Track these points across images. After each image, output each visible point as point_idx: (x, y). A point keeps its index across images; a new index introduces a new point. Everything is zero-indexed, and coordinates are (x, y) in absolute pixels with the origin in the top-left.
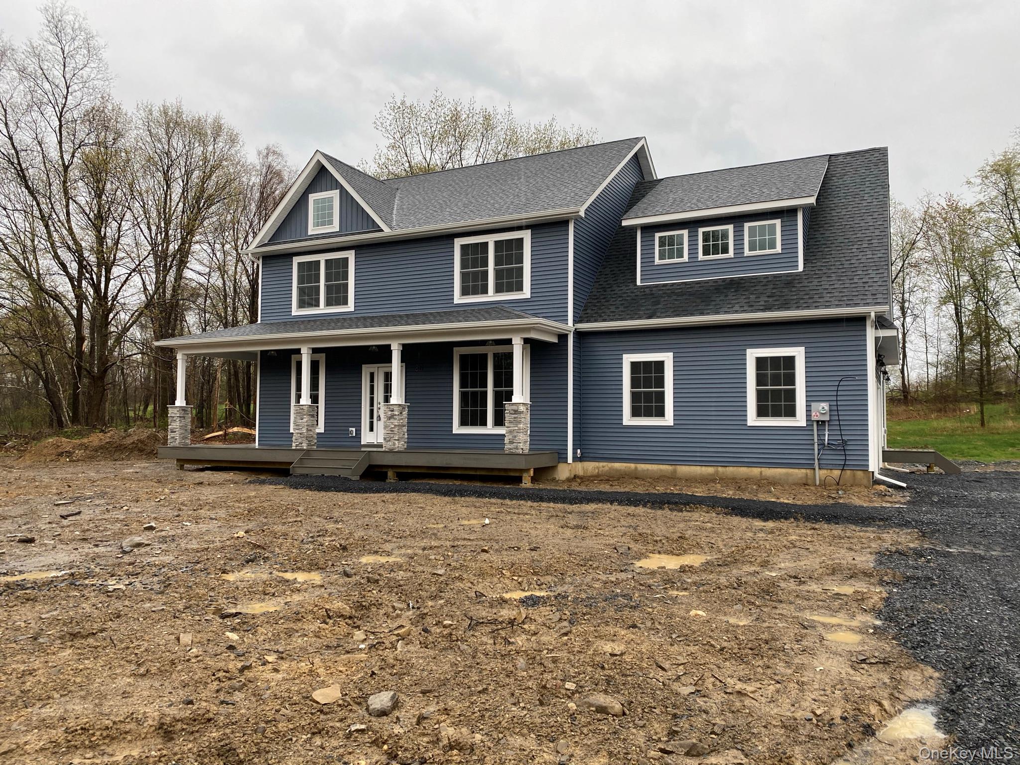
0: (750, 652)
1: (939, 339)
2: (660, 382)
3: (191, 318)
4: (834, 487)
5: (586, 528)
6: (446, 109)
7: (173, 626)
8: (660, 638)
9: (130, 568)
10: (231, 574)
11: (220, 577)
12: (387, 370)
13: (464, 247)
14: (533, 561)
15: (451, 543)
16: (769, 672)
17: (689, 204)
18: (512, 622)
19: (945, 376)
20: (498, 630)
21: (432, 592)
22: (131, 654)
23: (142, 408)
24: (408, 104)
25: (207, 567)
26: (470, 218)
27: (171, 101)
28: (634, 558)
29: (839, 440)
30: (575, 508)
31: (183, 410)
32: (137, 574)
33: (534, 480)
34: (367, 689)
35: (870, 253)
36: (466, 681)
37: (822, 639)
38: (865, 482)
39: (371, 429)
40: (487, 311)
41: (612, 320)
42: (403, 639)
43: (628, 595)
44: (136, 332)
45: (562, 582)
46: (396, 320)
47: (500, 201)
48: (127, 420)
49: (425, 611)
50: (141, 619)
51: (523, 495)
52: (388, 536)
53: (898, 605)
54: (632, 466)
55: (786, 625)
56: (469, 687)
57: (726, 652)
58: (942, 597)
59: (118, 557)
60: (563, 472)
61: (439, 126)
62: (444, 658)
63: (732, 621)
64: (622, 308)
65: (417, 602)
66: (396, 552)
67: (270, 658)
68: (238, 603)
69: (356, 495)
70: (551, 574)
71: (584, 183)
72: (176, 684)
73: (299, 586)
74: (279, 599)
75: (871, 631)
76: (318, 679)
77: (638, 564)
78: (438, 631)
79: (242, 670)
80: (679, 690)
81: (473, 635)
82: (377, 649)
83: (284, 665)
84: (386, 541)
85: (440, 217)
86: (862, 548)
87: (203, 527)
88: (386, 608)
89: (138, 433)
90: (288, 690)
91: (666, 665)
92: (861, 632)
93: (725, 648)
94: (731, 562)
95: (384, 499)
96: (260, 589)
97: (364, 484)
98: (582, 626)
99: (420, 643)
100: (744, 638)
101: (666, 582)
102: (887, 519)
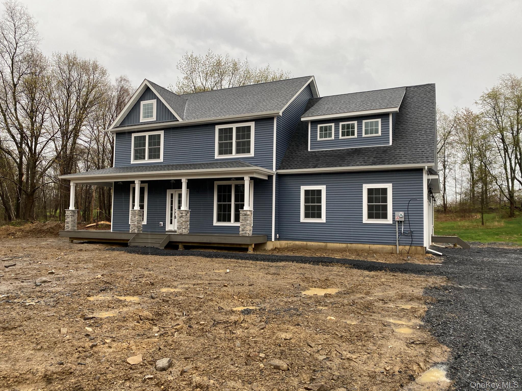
0: (356, 338)
1: (462, 181)
2: (319, 201)
3: (81, 165)
4: (406, 255)
5: (279, 274)
6: (214, 60)
7: (58, 324)
8: (311, 330)
9: (39, 294)
10: (92, 297)
11: (86, 298)
12: (180, 192)
13: (220, 130)
14: (250, 291)
15: (209, 282)
16: (364, 348)
17: (335, 110)
18: (235, 323)
19: (465, 199)
20: (228, 326)
21: (196, 307)
22: (34, 338)
23: (54, 211)
24: (194, 57)
25: (79, 293)
26: (223, 115)
27: (71, 52)
28: (302, 290)
29: (409, 231)
30: (274, 264)
31: (73, 212)
32: (42, 297)
33: (254, 250)
34: (156, 357)
35: (426, 136)
36: (208, 353)
37: (393, 331)
38: (422, 252)
39: (171, 223)
40: (232, 163)
41: (295, 168)
42: (178, 331)
43: (297, 308)
44: (51, 171)
45: (264, 302)
46: (185, 167)
47: (239, 107)
48: (46, 217)
49: (191, 317)
50: (41, 320)
51: (248, 257)
52: (176, 278)
53: (433, 314)
54: (305, 243)
55: (376, 324)
56: (210, 356)
57: (344, 338)
58: (455, 310)
59: (33, 288)
60: (270, 246)
61: (210, 68)
62: (198, 341)
63: (348, 322)
64: (300, 163)
65: (188, 312)
66: (180, 286)
67: (108, 341)
68: (94, 312)
69: (161, 257)
70: (259, 298)
71: (282, 99)
72: (56, 354)
73: (127, 303)
74: (116, 310)
75: (418, 327)
76: (131, 352)
77: (303, 293)
78: (197, 327)
79: (92, 347)
80: (318, 357)
81: (215, 329)
82: (164, 336)
83: (114, 344)
84: (175, 281)
85: (208, 114)
86: (418, 285)
87: (80, 273)
88: (171, 315)
89: (50, 224)
90: (115, 358)
91: (313, 345)
92: (413, 328)
93: (343, 336)
94: (351, 292)
95: (176, 259)
96: (106, 305)
97: (166, 251)
98: (272, 325)
99: (187, 333)
100: (353, 331)
101: (317, 302)
102: (431, 271)
